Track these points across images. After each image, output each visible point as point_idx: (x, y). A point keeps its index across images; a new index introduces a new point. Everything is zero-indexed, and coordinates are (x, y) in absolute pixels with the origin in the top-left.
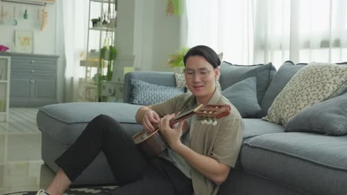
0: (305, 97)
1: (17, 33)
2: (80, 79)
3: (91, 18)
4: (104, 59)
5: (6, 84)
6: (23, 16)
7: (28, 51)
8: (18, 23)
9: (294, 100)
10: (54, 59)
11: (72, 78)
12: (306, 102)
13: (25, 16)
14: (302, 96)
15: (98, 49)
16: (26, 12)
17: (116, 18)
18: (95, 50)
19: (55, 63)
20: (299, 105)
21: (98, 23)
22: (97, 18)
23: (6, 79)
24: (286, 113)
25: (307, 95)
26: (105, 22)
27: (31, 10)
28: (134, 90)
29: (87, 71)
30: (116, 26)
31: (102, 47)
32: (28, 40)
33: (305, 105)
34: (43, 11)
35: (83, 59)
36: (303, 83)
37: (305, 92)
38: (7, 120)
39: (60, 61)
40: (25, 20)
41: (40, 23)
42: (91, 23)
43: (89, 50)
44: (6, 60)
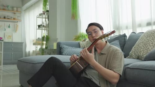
0: (151, 45)
1: (5, 34)
2: (33, 51)
3: (38, 25)
4: (44, 41)
5: (1, 53)
6: (8, 27)
7: (10, 41)
8: (6, 30)
9: (145, 47)
10: (21, 44)
11: (29, 52)
12: (152, 47)
13: (9, 27)
14: (149, 44)
15: (41, 37)
16: (9, 25)
17: (48, 24)
18: (39, 38)
19: (22, 45)
20: (149, 48)
21: (41, 26)
22: (40, 24)
23: (1, 51)
24: (142, 53)
25: (152, 43)
26: (43, 26)
27: (12, 24)
28: (62, 49)
29: (36, 47)
30: (48, 27)
31: (43, 36)
32: (10, 37)
33: (152, 48)
34: (17, 24)
35: (34, 42)
36: (148, 38)
37: (151, 42)
38: (2, 69)
39: (24, 45)
40: (9, 29)
41: (15, 30)
42: (38, 27)
43: (37, 38)
44: (2, 43)
